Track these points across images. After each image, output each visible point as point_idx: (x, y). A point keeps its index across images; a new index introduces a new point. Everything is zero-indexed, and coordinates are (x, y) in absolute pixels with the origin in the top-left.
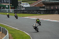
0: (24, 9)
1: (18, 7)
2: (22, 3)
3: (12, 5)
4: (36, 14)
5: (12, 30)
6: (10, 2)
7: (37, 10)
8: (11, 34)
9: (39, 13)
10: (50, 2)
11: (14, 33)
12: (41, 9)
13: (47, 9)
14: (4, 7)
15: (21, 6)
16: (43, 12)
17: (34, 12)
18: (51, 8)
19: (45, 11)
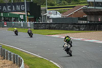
0: (51, 21)
1: (41, 17)
2: (48, 10)
3: (31, 15)
4: (72, 29)
5: (30, 58)
6: (27, 9)
7: (74, 24)
8: (29, 64)
9: (77, 28)
10: (96, 9)
11: (33, 63)
12: (81, 22)
13: (91, 22)
14: (17, 18)
15: (45, 16)
16: (83, 27)
17: (68, 26)
18: (98, 19)
19: (88, 26)
